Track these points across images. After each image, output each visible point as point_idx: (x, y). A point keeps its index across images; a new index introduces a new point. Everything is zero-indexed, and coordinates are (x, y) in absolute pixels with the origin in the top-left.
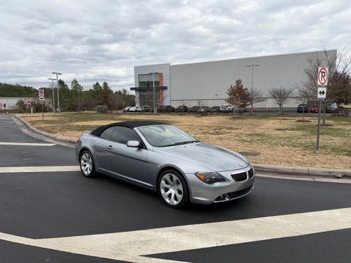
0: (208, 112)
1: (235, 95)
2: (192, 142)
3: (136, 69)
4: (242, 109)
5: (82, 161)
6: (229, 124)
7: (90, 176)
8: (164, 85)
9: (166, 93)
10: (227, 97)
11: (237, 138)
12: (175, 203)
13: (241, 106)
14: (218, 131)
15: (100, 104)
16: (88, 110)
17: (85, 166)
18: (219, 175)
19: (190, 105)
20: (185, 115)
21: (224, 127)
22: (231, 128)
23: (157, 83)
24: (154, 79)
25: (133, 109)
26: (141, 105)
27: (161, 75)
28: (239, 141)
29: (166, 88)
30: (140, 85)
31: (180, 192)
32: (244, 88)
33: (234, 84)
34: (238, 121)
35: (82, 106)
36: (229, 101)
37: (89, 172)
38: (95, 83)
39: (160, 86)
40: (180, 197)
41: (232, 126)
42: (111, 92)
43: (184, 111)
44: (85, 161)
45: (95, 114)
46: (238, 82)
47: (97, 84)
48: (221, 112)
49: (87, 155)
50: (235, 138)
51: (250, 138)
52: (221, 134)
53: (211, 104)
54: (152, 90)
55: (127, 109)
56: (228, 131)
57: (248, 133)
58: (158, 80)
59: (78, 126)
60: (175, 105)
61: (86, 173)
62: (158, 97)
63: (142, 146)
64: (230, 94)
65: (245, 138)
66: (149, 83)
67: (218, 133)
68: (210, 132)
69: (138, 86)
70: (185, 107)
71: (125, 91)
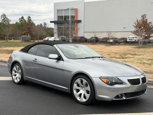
0: (116, 42)
1: (140, 27)
2: (99, 57)
3: (56, 5)
4: (146, 40)
5: (13, 72)
6: (134, 52)
7: (19, 83)
8: (79, 19)
9: (80, 25)
10: (134, 29)
11: (139, 61)
12: (84, 100)
13: (146, 38)
14: (123, 56)
15: (25, 34)
16: (14, 39)
17: (15, 75)
18: (119, 79)
19: (101, 36)
20: (96, 44)
21: (129, 54)
22: (135, 55)
23: (73, 17)
24: (70, 14)
25: (52, 39)
26: (59, 35)
27: (76, 10)
28: (141, 63)
29: (80, 21)
30: (58, 19)
31: (88, 92)
32: (148, 22)
33: (140, 18)
34: (142, 50)
35: (9, 36)
36: (135, 33)
37: (19, 80)
38: (21, 17)
39: (75, 19)
40: (88, 96)
41: (137, 53)
42: (34, 24)
43: (96, 41)
44: (15, 72)
45: (20, 42)
46: (143, 16)
47: (23, 18)
48: (128, 42)
49: (18, 67)
50: (137, 61)
51: (150, 61)
52: (126, 58)
53: (119, 36)
54: (68, 23)
55: (46, 39)
56: (132, 56)
57: (149, 58)
58: (74, 15)
59: (7, 50)
60: (88, 36)
61: (16, 81)
62: (73, 29)
63: (59, 59)
64: (136, 27)
65: (146, 62)
66: (66, 18)
67: (123, 58)
68: (117, 57)
69: (56, 20)
70: (96, 38)
71: (45, 24)
